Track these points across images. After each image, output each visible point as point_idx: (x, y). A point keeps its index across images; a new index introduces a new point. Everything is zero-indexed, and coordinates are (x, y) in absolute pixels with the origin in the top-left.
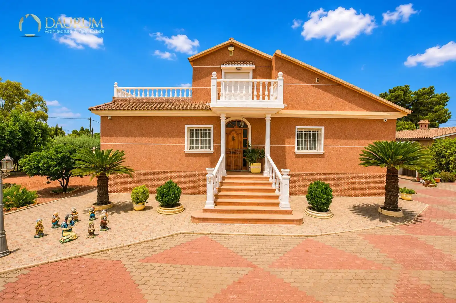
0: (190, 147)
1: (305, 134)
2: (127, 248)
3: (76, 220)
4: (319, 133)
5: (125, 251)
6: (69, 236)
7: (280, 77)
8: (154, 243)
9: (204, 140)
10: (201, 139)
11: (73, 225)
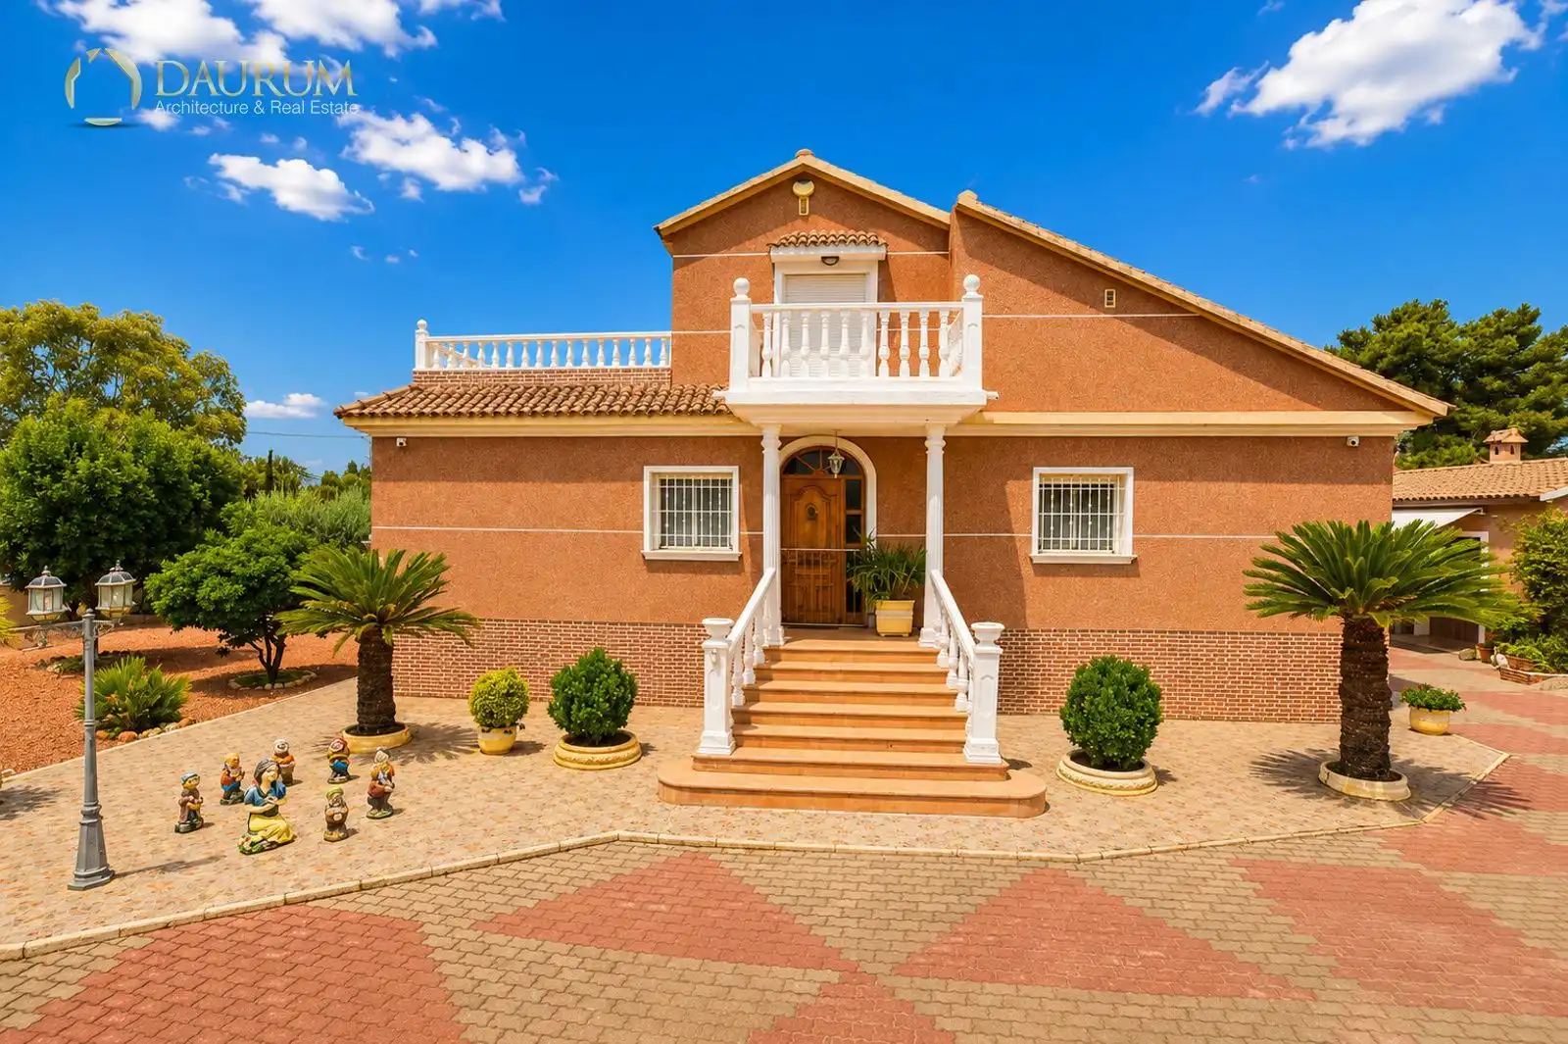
0: (663, 539)
1: (1067, 493)
2: (442, 880)
3: (289, 781)
4: (1117, 489)
5: (435, 890)
6: (269, 831)
7: (971, 293)
8: (529, 868)
9: (706, 516)
10: (699, 514)
11: (281, 795)
